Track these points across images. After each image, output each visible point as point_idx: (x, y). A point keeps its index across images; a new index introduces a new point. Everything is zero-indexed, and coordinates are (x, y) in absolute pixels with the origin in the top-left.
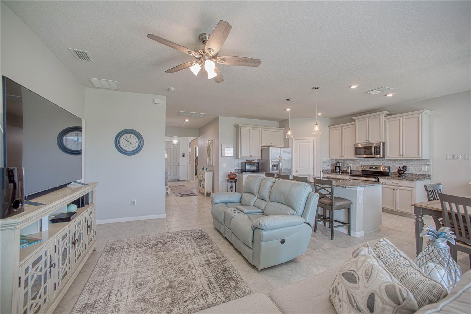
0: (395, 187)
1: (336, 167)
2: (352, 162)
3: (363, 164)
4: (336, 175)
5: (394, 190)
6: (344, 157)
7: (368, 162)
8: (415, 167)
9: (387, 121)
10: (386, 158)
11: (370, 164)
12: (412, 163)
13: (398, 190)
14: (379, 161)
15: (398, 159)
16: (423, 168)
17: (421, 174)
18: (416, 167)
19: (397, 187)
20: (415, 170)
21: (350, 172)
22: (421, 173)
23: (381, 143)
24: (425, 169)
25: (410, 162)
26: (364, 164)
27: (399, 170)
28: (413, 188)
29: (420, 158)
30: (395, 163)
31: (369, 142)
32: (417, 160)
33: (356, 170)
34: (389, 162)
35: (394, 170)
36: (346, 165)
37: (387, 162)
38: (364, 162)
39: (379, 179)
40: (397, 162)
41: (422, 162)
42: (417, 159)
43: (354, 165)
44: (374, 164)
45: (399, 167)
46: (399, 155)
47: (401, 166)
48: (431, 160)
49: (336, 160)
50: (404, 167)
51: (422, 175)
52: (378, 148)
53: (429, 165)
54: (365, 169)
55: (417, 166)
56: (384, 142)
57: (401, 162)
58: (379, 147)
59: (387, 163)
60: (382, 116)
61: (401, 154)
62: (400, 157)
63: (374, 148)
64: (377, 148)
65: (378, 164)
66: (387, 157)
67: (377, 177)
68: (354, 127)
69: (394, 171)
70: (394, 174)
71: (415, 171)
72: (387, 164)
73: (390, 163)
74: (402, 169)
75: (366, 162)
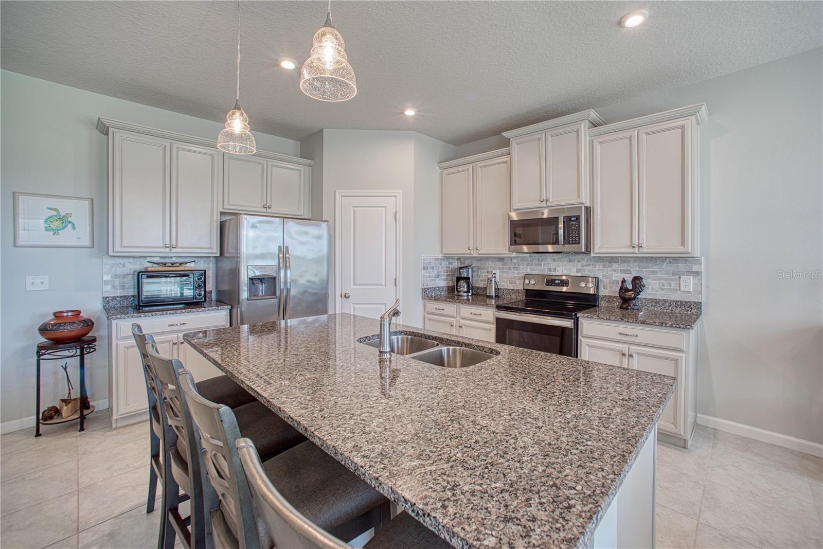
0: (625, 348)
1: (459, 279)
2: (499, 264)
3: (528, 271)
4: (458, 304)
5: (623, 357)
6: (481, 252)
7: (541, 265)
8: (662, 281)
9: (595, 141)
10: (592, 255)
11: (546, 272)
12: (655, 268)
13: (635, 356)
14: (570, 261)
15: (618, 258)
16: (682, 284)
17: (677, 302)
18: (666, 280)
19: (632, 347)
20: (662, 289)
21: (494, 295)
22: (676, 297)
23: (581, 207)
24: (687, 288)
25: (650, 265)
26: (531, 270)
27: (623, 290)
28: (680, 351)
29: (688, 253)
30: (609, 269)
31: (549, 204)
32: (668, 260)
33: (511, 287)
34: (594, 266)
35: (609, 290)
36: (484, 275)
37: (590, 265)
38: (531, 265)
39: (580, 319)
40: (615, 266)
41: (681, 266)
42: (666, 258)
43: (504, 272)
44: (555, 270)
45: (624, 281)
46: (629, 244)
47: (629, 279)
48: (703, 259)
49: (458, 259)
50: (637, 280)
51: (681, 302)
52: (574, 223)
53: (697, 273)
54: (534, 285)
55: (666, 277)
56: (588, 205)
57: (625, 267)
58: (578, 218)
59: (591, 267)
60: (583, 125)
61: (635, 242)
62: (631, 250)
63: (564, 222)
64: (572, 222)
65: (567, 270)
66: (596, 251)
67: (576, 315)
68: (506, 162)
69: (607, 290)
70: (609, 299)
71: (663, 293)
72: (590, 271)
73: (598, 268)
74: (630, 287)
75: (536, 265)
